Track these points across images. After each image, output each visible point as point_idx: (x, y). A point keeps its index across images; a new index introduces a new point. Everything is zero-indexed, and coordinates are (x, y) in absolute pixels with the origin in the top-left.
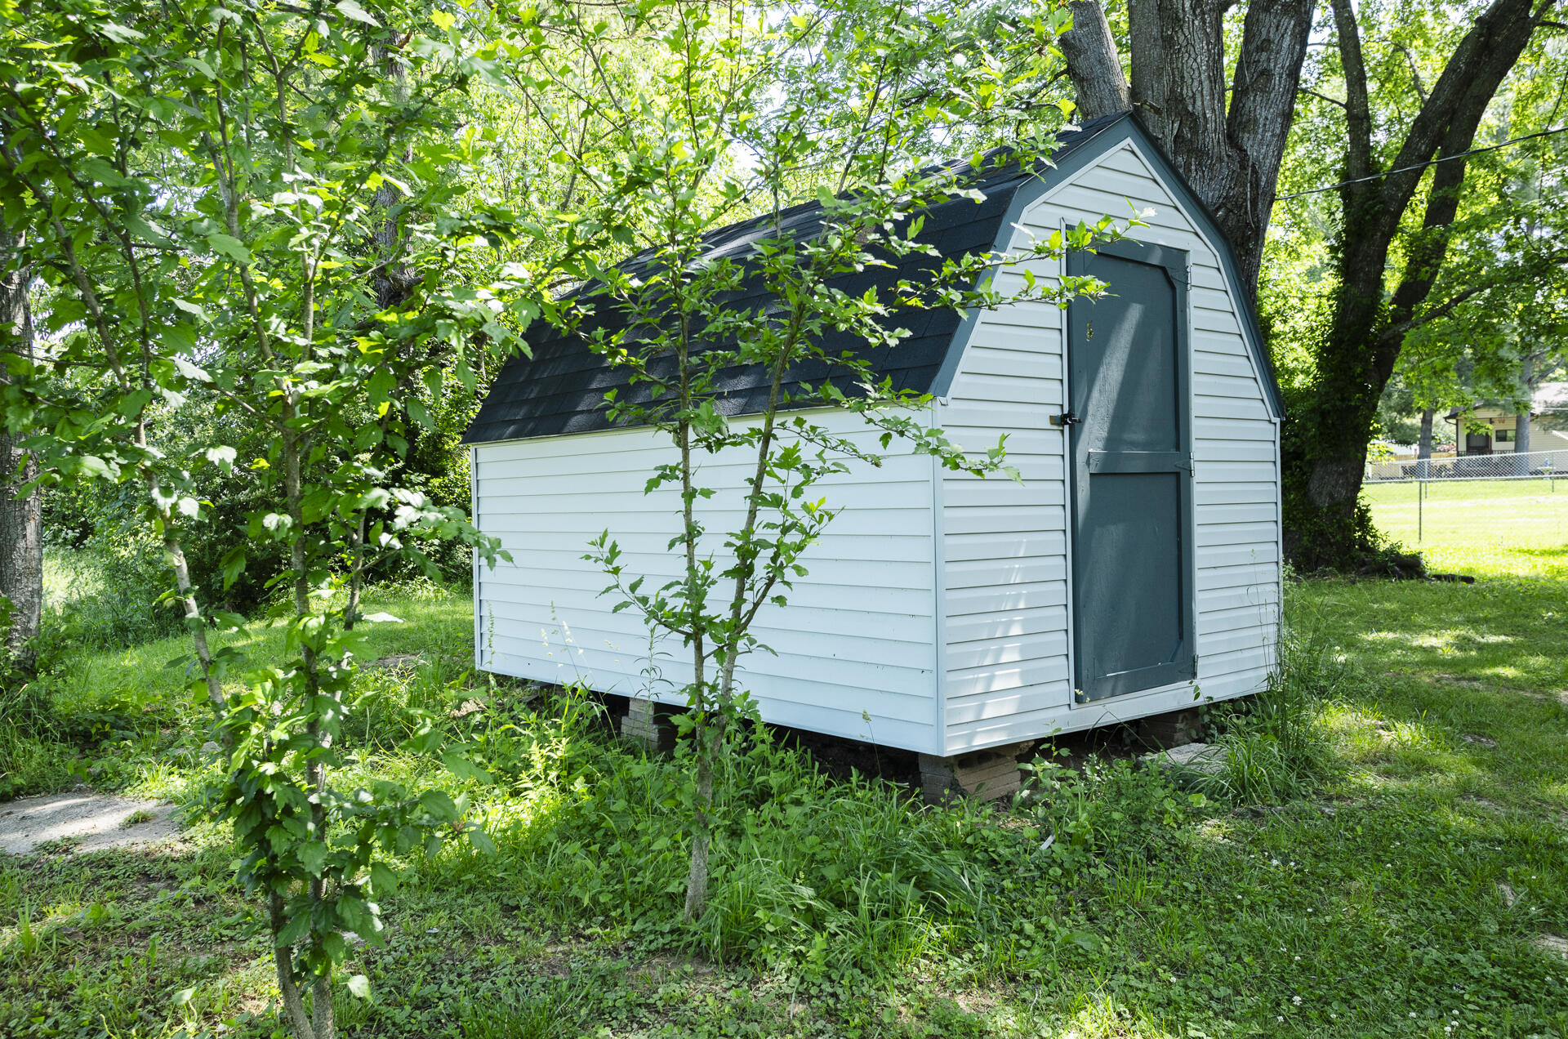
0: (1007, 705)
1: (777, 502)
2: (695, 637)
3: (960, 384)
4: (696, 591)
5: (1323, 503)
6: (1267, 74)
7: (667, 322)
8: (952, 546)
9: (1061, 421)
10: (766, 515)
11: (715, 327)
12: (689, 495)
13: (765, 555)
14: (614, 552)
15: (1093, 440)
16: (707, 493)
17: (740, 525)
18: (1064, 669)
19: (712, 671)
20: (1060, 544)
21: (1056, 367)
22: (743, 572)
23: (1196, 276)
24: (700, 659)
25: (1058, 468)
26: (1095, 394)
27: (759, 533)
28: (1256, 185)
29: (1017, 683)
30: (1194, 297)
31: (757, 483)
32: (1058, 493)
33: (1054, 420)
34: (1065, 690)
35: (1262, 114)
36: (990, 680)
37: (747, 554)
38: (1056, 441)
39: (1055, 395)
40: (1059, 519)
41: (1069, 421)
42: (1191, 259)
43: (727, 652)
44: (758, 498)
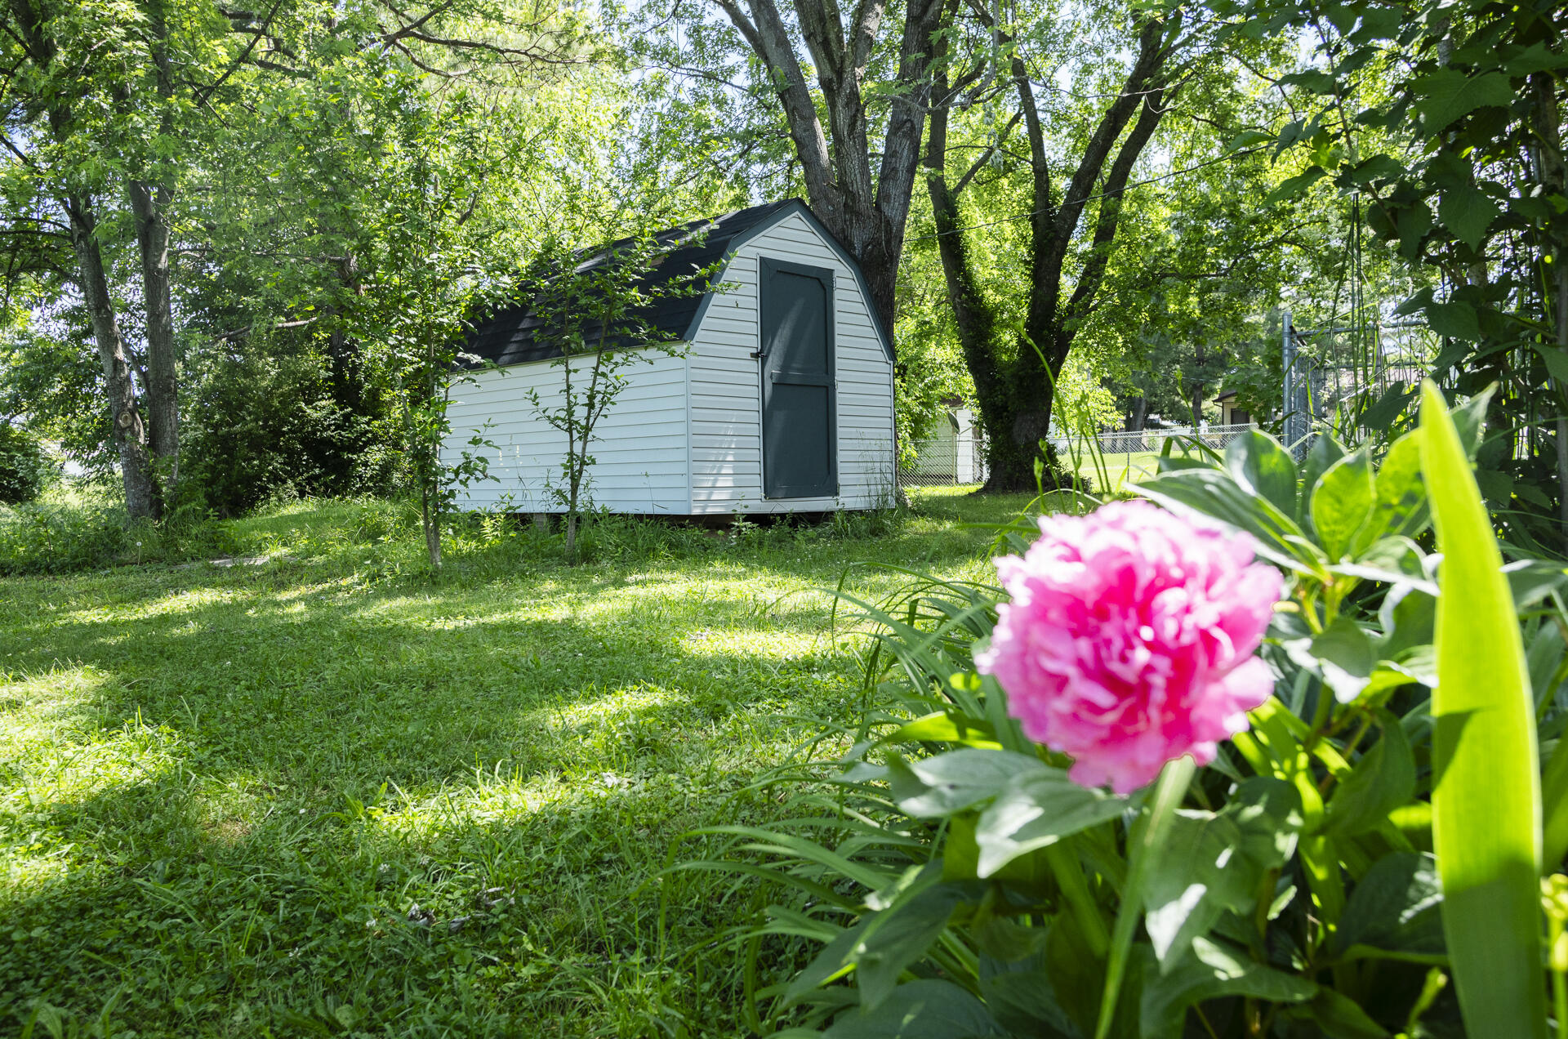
0: (724, 495)
1: (604, 375)
2: (570, 430)
3: (700, 335)
4: (570, 413)
5: (1021, 442)
6: (894, 169)
7: (560, 301)
8: (698, 414)
9: (755, 356)
10: (600, 379)
11: (583, 302)
12: (568, 372)
13: (599, 397)
14: (536, 397)
15: (773, 367)
16: (576, 371)
17: (590, 385)
18: (758, 481)
19: (578, 447)
20: (757, 417)
21: (755, 329)
22: (591, 406)
23: (839, 283)
24: (572, 442)
25: (755, 379)
26: (776, 342)
27: (597, 388)
28: (888, 231)
29: (730, 484)
30: (837, 294)
31: (596, 369)
32: (755, 392)
33: (753, 355)
34: (759, 493)
35: (893, 192)
36: (716, 481)
37: (591, 398)
38: (754, 366)
39: (754, 343)
40: (756, 405)
41: (760, 356)
42: (836, 274)
43: (584, 438)
44: (596, 373)
